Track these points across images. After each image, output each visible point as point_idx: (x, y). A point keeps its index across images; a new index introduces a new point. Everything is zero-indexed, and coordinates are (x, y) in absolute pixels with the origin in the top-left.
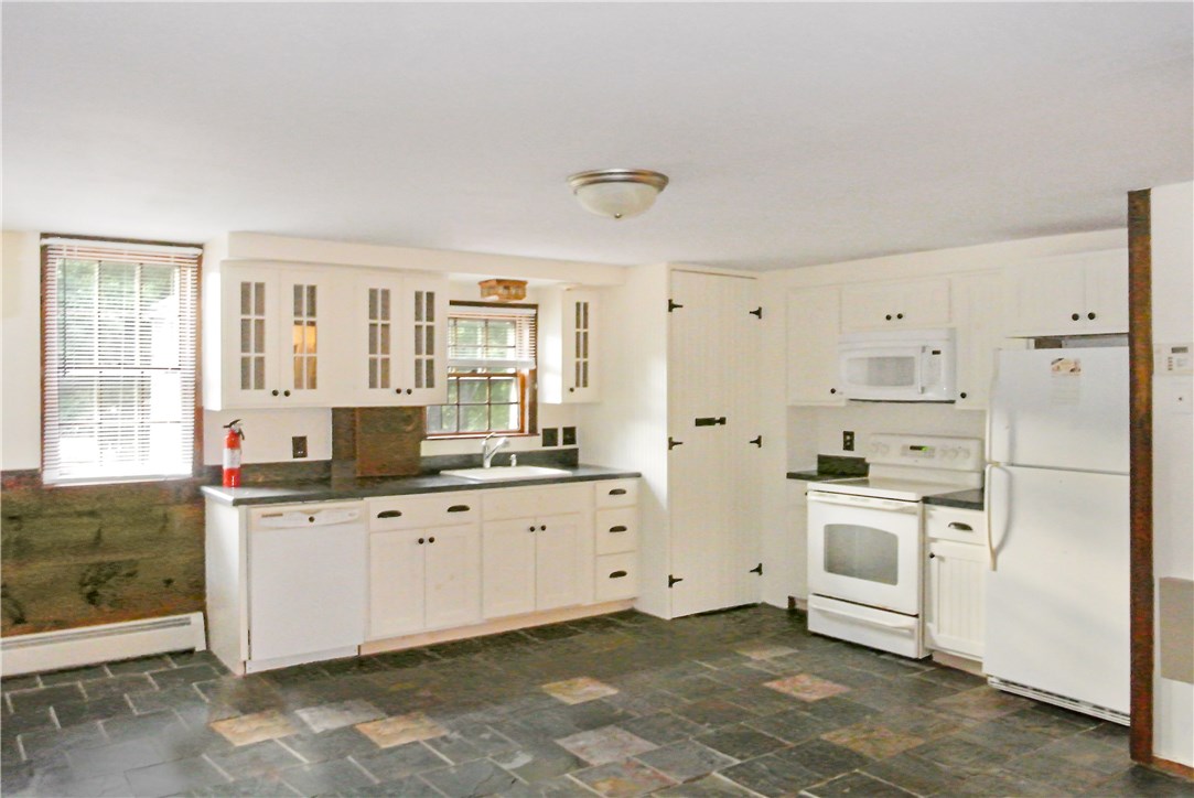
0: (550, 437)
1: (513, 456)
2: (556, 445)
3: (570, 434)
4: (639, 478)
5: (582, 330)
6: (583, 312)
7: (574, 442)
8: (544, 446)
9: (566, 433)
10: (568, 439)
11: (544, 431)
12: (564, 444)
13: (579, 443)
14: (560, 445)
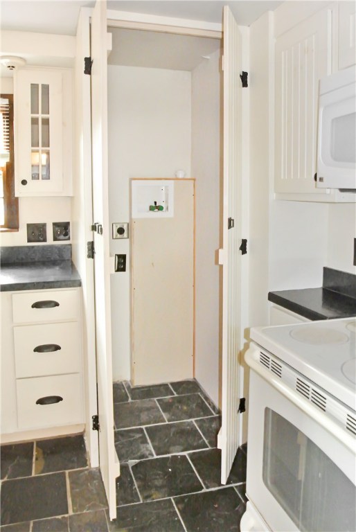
0: (36, 232)
2: (45, 240)
3: (63, 229)
4: (79, 288)
5: (40, 116)
6: (41, 94)
7: (67, 237)
8: (29, 241)
9: (57, 229)
10: (59, 235)
11: (29, 226)
12: (55, 239)
13: (73, 239)
14: (50, 241)
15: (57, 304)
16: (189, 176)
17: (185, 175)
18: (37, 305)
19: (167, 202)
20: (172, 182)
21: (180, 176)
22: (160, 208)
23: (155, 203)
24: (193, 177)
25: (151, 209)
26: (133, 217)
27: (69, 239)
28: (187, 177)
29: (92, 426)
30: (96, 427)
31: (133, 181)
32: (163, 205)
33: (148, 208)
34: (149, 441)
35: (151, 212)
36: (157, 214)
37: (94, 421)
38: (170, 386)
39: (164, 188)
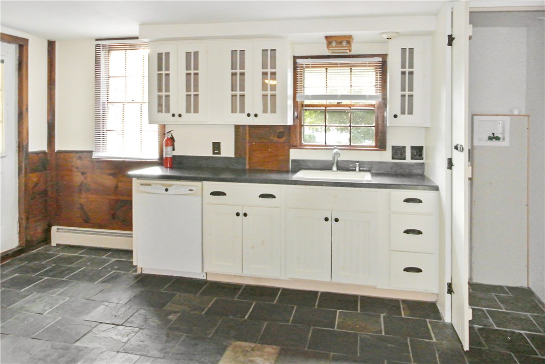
0: (398, 152)
1: (357, 164)
2: (404, 159)
3: (418, 152)
4: (437, 192)
5: (407, 70)
6: (408, 55)
7: (421, 158)
8: (393, 158)
9: (413, 150)
10: (416, 155)
11: (393, 147)
12: (412, 158)
13: (426, 159)
14: (408, 160)
15: (420, 201)
16: (523, 113)
17: (520, 112)
18: (407, 200)
19: (503, 133)
20: (508, 118)
21: (516, 113)
22: (498, 139)
23: (493, 134)
24: (527, 114)
25: (490, 138)
26: (475, 144)
27: (422, 159)
28: (521, 114)
29: (446, 291)
30: (450, 291)
31: (475, 117)
32: (500, 136)
33: (487, 139)
34: (490, 318)
35: (490, 141)
36: (494, 143)
37: (448, 287)
38: (506, 288)
39: (501, 122)
